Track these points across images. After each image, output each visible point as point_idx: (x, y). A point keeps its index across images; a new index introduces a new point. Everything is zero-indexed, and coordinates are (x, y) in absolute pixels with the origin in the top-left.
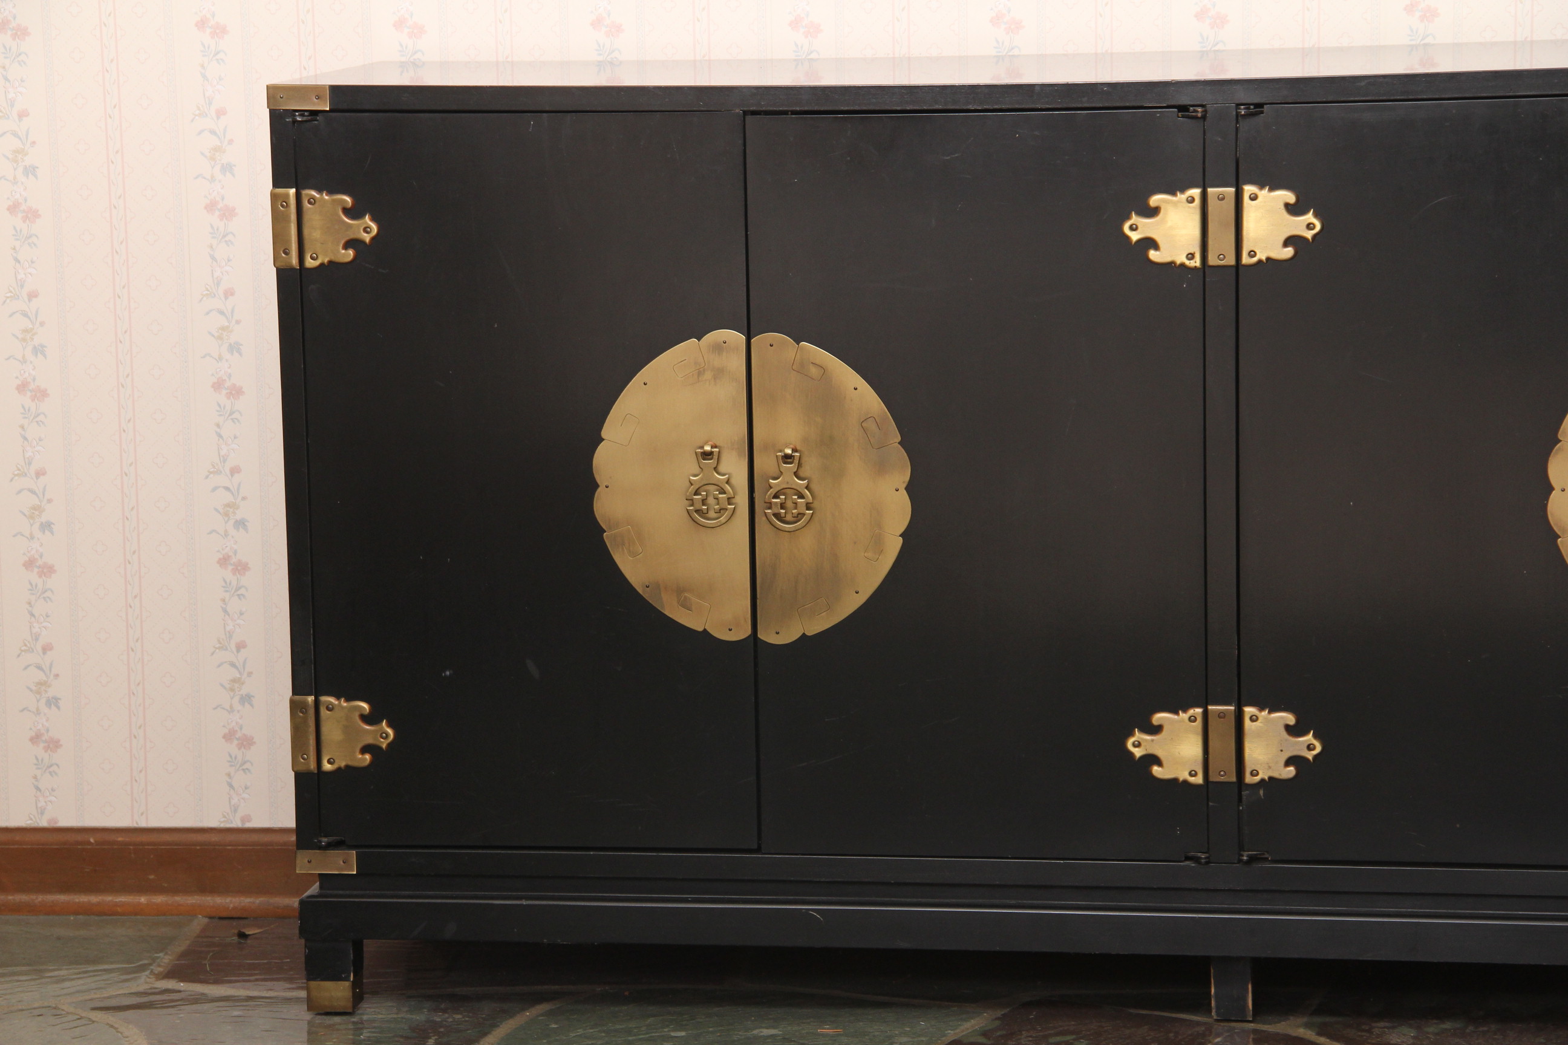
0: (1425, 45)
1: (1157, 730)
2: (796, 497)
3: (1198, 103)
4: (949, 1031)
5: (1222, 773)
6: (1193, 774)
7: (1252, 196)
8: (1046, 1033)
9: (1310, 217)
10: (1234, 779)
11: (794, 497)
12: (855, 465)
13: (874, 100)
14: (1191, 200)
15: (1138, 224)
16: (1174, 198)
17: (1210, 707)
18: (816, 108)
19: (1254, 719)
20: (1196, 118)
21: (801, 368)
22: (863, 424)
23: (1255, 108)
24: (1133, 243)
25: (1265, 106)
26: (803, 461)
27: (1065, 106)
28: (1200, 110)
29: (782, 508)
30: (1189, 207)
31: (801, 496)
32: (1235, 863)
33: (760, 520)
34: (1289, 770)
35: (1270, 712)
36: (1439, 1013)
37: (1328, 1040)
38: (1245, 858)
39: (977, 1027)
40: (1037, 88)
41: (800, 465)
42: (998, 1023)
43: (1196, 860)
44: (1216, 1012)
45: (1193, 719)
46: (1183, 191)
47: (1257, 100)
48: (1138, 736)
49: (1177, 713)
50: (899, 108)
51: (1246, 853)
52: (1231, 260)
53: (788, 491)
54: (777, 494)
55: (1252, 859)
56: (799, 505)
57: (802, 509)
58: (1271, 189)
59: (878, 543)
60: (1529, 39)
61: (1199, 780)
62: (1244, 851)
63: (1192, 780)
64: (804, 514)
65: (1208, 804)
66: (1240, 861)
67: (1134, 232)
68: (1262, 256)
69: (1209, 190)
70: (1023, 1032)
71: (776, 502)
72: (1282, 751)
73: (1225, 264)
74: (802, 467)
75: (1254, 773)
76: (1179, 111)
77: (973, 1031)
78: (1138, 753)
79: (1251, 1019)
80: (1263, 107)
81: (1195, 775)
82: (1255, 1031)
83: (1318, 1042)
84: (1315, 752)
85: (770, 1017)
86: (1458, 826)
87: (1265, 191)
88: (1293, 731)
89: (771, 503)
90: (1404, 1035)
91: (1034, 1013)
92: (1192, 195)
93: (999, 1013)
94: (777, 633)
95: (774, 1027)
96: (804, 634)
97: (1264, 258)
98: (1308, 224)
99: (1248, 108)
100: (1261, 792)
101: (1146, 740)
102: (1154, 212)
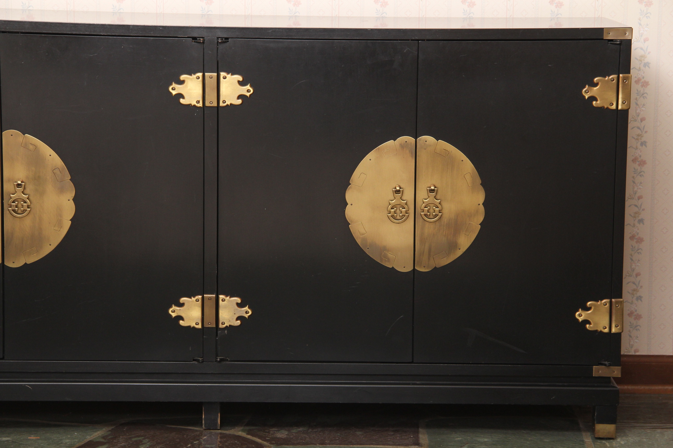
0: (296, 16)
1: (182, 305)
2: (23, 203)
3: (201, 36)
4: (88, 437)
5: (209, 323)
6: (197, 324)
7: (224, 77)
8: (131, 436)
9: (248, 87)
10: (215, 326)
11: (22, 202)
12: (50, 189)
13: (59, 29)
14: (198, 78)
15: (175, 87)
16: (191, 77)
17: (205, 295)
18: (32, 31)
19: (223, 300)
20: (200, 43)
21: (25, 146)
22: (54, 171)
23: (225, 40)
24: (173, 95)
25: (229, 39)
26: (26, 187)
27: (143, 35)
28: (202, 39)
29: (16, 207)
30: (197, 81)
31: (25, 202)
32: (214, 362)
33: (6, 212)
34: (238, 322)
35: (230, 298)
36: (297, 424)
37: (251, 437)
38: (218, 360)
39: (100, 435)
40: (131, 27)
41: (24, 188)
42: (109, 433)
43: (198, 361)
44: (204, 425)
45: (197, 300)
46: (194, 74)
47: (226, 36)
48: (174, 307)
49: (191, 298)
50: (70, 33)
51: (219, 358)
52: (215, 104)
53: (19, 200)
54: (14, 201)
55: (221, 360)
56: (24, 206)
57: (26, 208)
58: (232, 74)
59: (60, 223)
60: (338, 16)
61: (199, 326)
62: (218, 357)
63: (197, 326)
64: (26, 210)
65: (203, 337)
66: (216, 361)
67: (174, 91)
68: (228, 103)
69: (206, 74)
70: (121, 436)
71: (14, 205)
72: (235, 314)
73: (213, 106)
74: (25, 189)
75: (223, 323)
76: (193, 40)
77: (98, 436)
78: (174, 315)
79: (219, 428)
80: (228, 39)
81: (198, 324)
82: (221, 434)
83: (247, 437)
84: (249, 315)
85: (7, 432)
86: (307, 345)
87: (230, 75)
88: (240, 305)
89: (11, 205)
90: (282, 433)
91: (126, 428)
92: (199, 76)
93: (110, 428)
94: (14, 263)
95: (8, 437)
96: (26, 263)
97: (229, 104)
98: (247, 90)
99: (222, 40)
100: (226, 331)
101: (177, 310)
102: (182, 82)
